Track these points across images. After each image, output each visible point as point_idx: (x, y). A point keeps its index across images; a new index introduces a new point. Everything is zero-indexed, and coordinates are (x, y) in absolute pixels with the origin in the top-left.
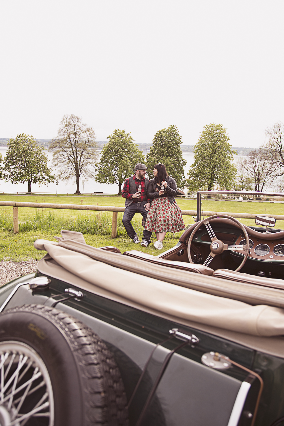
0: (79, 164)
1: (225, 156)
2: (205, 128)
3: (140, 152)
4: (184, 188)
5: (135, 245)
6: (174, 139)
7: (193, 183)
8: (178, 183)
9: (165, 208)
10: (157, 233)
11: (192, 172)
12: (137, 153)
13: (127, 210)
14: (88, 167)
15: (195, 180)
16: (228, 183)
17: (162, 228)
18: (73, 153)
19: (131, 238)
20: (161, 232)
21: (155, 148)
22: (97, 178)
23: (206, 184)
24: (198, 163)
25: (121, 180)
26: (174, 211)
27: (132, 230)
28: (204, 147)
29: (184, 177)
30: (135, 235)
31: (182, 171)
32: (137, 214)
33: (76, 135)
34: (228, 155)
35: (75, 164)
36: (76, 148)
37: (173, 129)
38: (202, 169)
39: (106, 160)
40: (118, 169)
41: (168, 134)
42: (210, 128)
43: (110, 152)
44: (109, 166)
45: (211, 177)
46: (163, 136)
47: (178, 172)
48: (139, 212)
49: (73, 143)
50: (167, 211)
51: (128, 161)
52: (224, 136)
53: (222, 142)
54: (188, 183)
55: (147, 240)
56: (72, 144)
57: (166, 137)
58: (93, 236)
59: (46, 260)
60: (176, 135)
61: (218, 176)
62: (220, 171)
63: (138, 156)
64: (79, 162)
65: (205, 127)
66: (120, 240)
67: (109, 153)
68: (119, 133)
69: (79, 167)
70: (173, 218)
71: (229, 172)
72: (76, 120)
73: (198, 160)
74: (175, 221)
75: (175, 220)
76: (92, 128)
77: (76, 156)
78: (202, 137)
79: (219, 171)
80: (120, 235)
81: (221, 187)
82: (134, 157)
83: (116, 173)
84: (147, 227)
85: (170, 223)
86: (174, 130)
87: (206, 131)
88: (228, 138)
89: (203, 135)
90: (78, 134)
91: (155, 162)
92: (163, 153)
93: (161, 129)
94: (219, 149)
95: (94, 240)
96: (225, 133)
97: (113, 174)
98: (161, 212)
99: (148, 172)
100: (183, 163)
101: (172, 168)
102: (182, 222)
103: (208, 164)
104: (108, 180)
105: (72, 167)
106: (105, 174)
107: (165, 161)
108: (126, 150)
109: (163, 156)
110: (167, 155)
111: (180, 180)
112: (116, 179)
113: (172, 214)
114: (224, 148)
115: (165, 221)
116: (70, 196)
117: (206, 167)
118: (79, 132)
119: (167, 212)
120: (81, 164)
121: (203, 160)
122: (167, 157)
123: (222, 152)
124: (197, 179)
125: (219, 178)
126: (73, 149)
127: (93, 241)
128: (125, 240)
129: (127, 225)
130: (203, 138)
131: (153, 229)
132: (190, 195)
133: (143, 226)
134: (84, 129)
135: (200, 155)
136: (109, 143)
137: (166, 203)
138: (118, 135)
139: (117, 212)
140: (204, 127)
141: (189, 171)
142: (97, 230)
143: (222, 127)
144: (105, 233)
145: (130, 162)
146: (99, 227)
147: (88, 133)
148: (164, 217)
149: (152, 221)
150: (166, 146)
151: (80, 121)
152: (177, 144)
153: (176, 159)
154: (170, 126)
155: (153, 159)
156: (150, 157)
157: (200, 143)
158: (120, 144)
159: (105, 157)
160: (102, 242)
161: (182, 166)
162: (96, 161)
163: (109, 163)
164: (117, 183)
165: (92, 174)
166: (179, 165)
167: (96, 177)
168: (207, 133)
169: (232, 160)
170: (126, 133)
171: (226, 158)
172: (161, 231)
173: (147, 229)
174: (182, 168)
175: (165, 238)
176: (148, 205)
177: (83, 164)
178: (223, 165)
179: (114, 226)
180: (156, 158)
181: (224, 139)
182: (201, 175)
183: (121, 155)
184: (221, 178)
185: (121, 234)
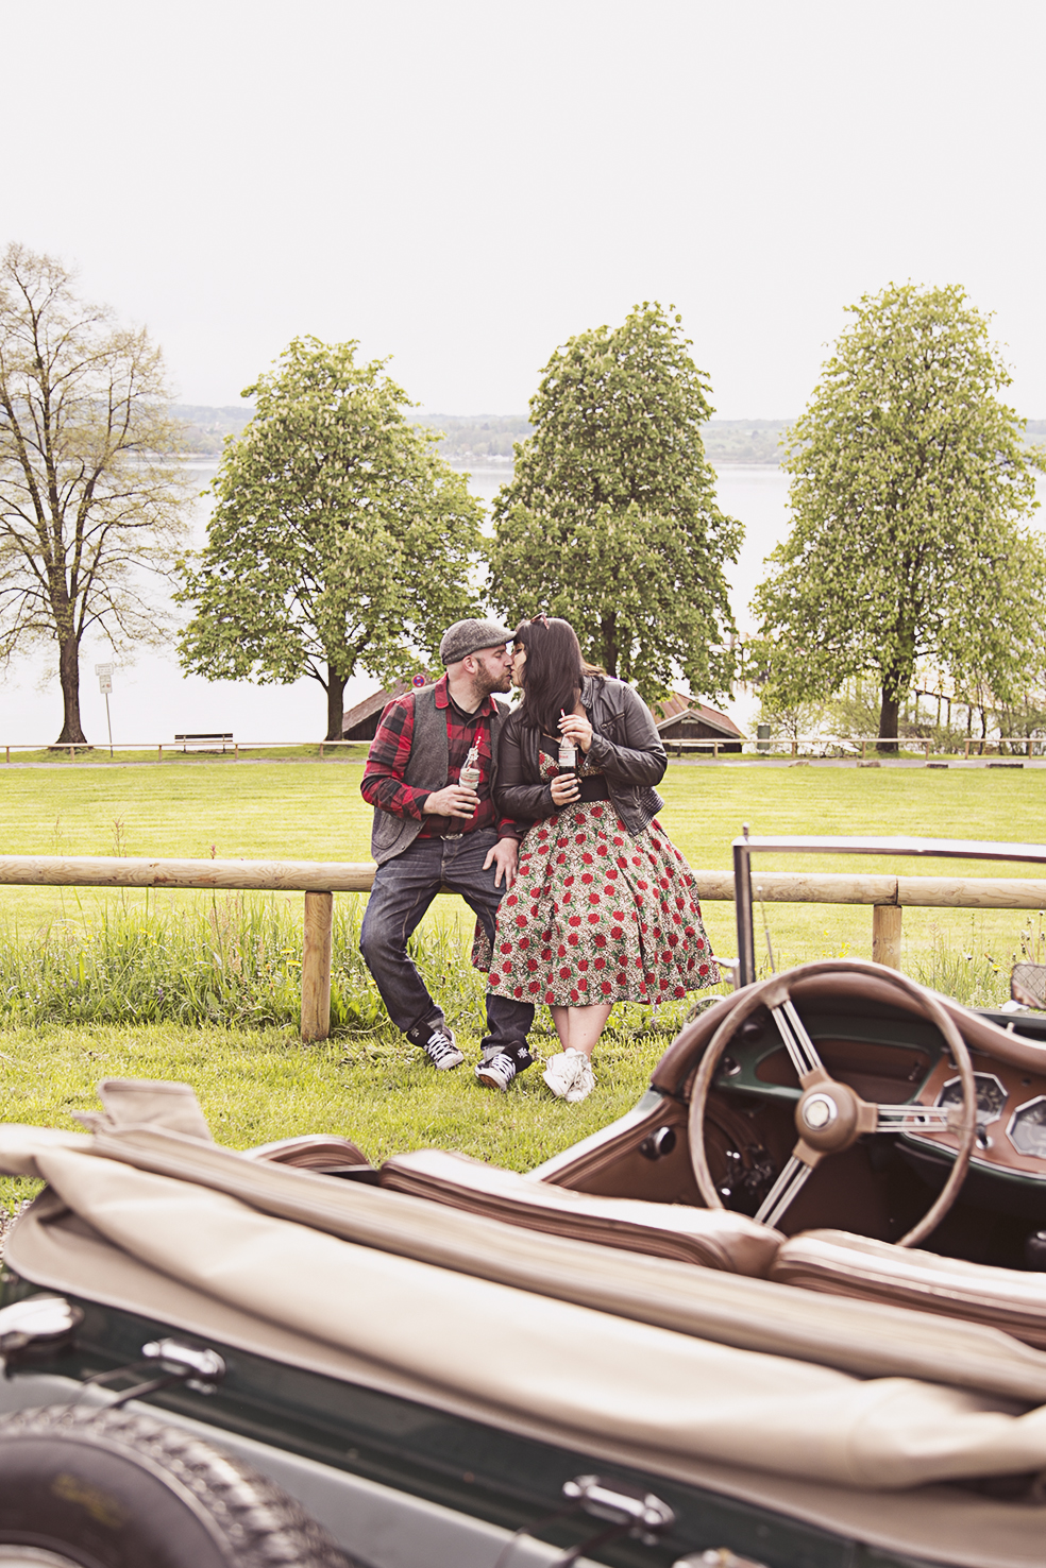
0: (70, 559)
1: (983, 488)
2: (856, 315)
3: (452, 480)
4: (731, 696)
5: (434, 1078)
6: (663, 389)
7: (784, 664)
8: (690, 667)
9: (599, 868)
10: (557, 1009)
11: (779, 594)
12: (438, 484)
13: (384, 880)
14: (132, 580)
15: (800, 639)
16: (1004, 655)
17: (583, 984)
18: (33, 489)
19: (411, 1038)
20: (582, 1006)
21: (548, 453)
22: (191, 648)
23: (866, 667)
24: (812, 539)
25: (342, 656)
26: (649, 881)
27: (417, 995)
28: (847, 433)
29: (728, 624)
30: (432, 1024)
31: (719, 590)
32: (441, 900)
33: (45, 379)
34: (1003, 480)
35: (48, 560)
36: (48, 460)
37: (653, 328)
38: (838, 574)
39: (243, 530)
40: (318, 589)
41: (622, 359)
42: (887, 312)
43: (264, 480)
44: (261, 569)
45: (900, 621)
46: (592, 374)
47: (689, 599)
48: (453, 888)
49: (27, 429)
50: (610, 882)
51: (382, 534)
52: (978, 363)
53: (964, 399)
54: (754, 665)
55: (511, 1052)
56: (20, 438)
57: (613, 379)
58: (197, 1032)
59: (45, 1222)
60: (674, 364)
61: (941, 612)
62: (952, 583)
63: (445, 506)
64: (73, 549)
65: (855, 309)
66: (351, 1054)
67: (261, 486)
68: (317, 359)
69: (74, 578)
70: (649, 920)
71: (1008, 586)
72: (44, 280)
73: (814, 520)
74: (662, 940)
75: (657, 932)
76: (144, 334)
77: (54, 511)
78: (835, 374)
79: (947, 580)
80: (350, 1020)
81: (963, 683)
82: (418, 512)
83: (309, 610)
84: (502, 975)
85: (632, 951)
86: (663, 331)
87: (860, 331)
88: (998, 370)
89: (840, 359)
90: (59, 369)
91: (549, 541)
92: (595, 480)
93: (578, 332)
94: (943, 443)
95: (203, 1054)
96: (980, 341)
97: (290, 621)
98: (580, 891)
99: (509, 605)
100: (722, 537)
101: (652, 574)
102: (700, 944)
103: (879, 540)
104: (257, 657)
105: (29, 581)
106: (237, 619)
107: (611, 531)
108: (367, 467)
109: (596, 500)
110: (623, 492)
111: (704, 649)
112: (308, 650)
113: (638, 901)
114: (975, 434)
115: (599, 940)
116: (22, 766)
117: (865, 557)
118: (67, 358)
119: (609, 890)
120: (83, 562)
121: (847, 520)
122: (622, 502)
123: (966, 466)
124: (810, 635)
125: (945, 624)
126: (28, 469)
127: (198, 1062)
128: (381, 1049)
129: (387, 966)
130: (845, 376)
131: (534, 987)
132: (769, 733)
133: (482, 970)
134: (98, 335)
135: (829, 486)
136: (259, 422)
137: (604, 837)
138: (311, 376)
139: (328, 893)
140: (846, 310)
141: (762, 588)
142: (218, 995)
143: (965, 306)
144: (264, 1013)
145: (393, 541)
146: (228, 982)
147: (123, 365)
148: (593, 919)
149: (524, 944)
150: (614, 436)
151: (67, 287)
152: (679, 423)
153: (676, 514)
154: (636, 308)
155: (536, 518)
156: (513, 506)
157: (825, 413)
158: (326, 433)
159: (235, 513)
160: (246, 1066)
161: (714, 560)
162: (181, 538)
163: (261, 553)
164: (318, 677)
165: (155, 620)
166: (695, 554)
167: (180, 640)
168: (867, 349)
169: (1029, 508)
170: (360, 362)
171: (987, 498)
172: (582, 999)
173: (501, 990)
174: (715, 572)
175: (607, 1033)
176: (503, 850)
177: (100, 561)
178: (973, 541)
179: (315, 975)
180: (555, 513)
181: (978, 380)
182: (833, 613)
183: (334, 499)
184: (962, 626)
185: (353, 1017)
